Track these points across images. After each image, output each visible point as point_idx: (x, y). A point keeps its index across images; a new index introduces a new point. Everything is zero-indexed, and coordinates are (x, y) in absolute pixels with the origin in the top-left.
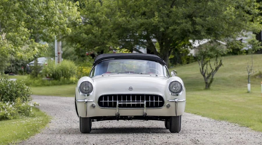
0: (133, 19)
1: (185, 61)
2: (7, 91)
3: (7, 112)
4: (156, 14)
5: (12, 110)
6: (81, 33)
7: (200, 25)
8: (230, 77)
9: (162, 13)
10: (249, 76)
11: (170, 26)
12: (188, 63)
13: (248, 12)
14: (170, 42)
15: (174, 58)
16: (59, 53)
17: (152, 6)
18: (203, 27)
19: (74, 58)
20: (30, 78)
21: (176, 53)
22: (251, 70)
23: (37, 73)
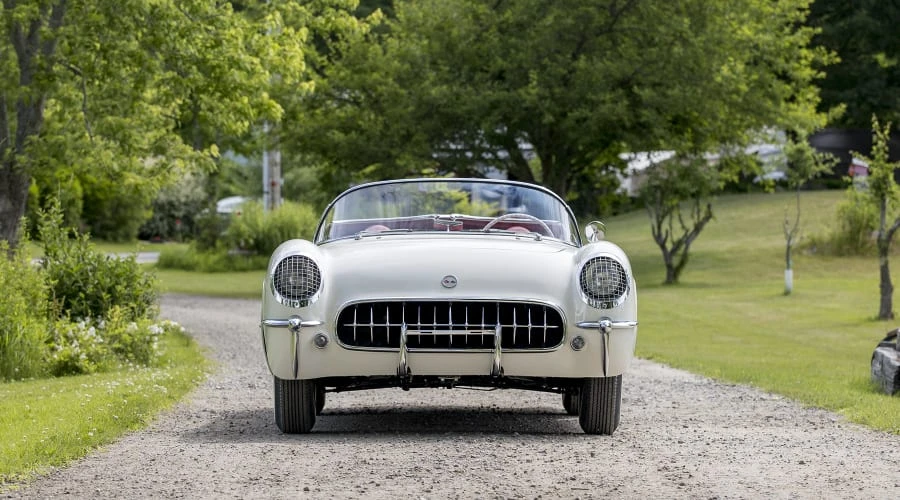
0: (470, 88)
1: (608, 209)
2: (85, 285)
3: (77, 350)
4: (533, 75)
5: (93, 346)
6: (329, 128)
7: (652, 107)
8: (730, 251)
9: (549, 75)
10: (789, 248)
11: (571, 111)
12: (615, 214)
13: (785, 77)
14: (570, 153)
15: (578, 200)
16: (273, 184)
17: (521, 55)
18: (659, 113)
19: (316, 198)
20: (195, 250)
21: (584, 186)
22: (795, 230)
23: (214, 237)
